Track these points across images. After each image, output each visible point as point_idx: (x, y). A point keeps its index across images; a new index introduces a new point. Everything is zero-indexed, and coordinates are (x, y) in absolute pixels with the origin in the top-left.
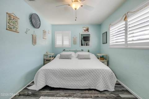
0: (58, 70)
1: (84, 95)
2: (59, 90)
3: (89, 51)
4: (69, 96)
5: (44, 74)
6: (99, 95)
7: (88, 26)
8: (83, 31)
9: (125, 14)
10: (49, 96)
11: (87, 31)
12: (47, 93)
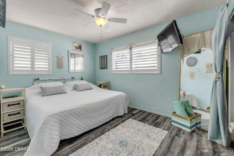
0: (82, 107)
1: (113, 125)
2: (87, 135)
3: (82, 79)
4: (102, 133)
5: (58, 123)
6: (123, 119)
7: (81, 43)
8: (74, 48)
9: (130, 45)
10: (73, 151)
11: (79, 49)
12: (71, 148)
